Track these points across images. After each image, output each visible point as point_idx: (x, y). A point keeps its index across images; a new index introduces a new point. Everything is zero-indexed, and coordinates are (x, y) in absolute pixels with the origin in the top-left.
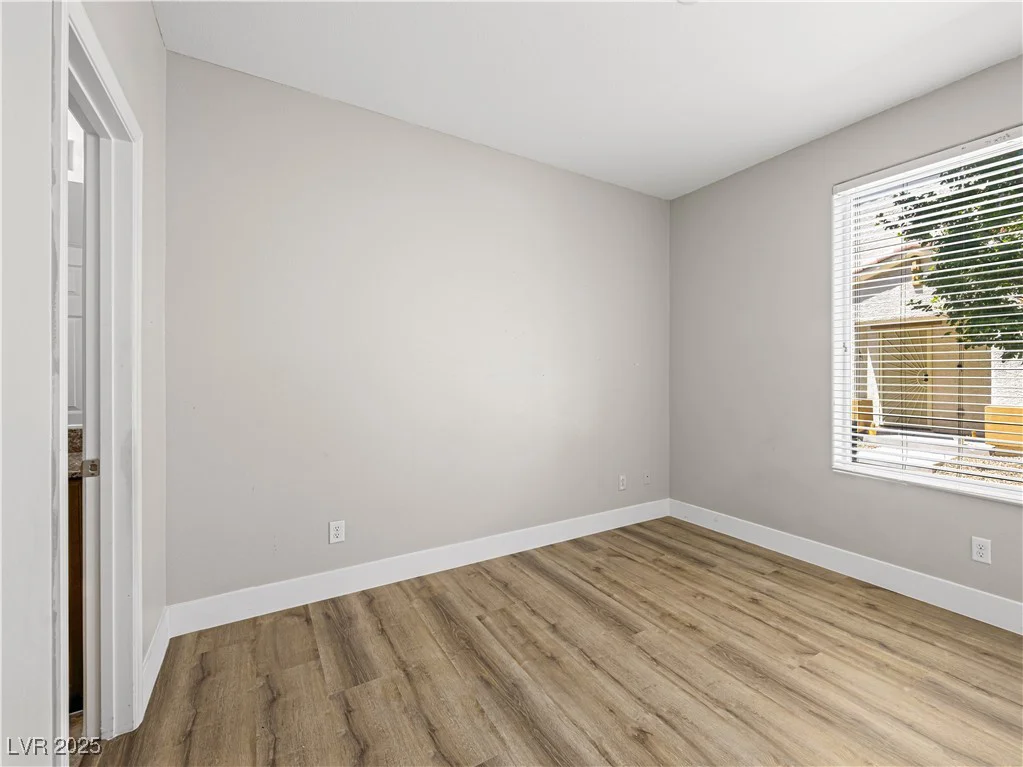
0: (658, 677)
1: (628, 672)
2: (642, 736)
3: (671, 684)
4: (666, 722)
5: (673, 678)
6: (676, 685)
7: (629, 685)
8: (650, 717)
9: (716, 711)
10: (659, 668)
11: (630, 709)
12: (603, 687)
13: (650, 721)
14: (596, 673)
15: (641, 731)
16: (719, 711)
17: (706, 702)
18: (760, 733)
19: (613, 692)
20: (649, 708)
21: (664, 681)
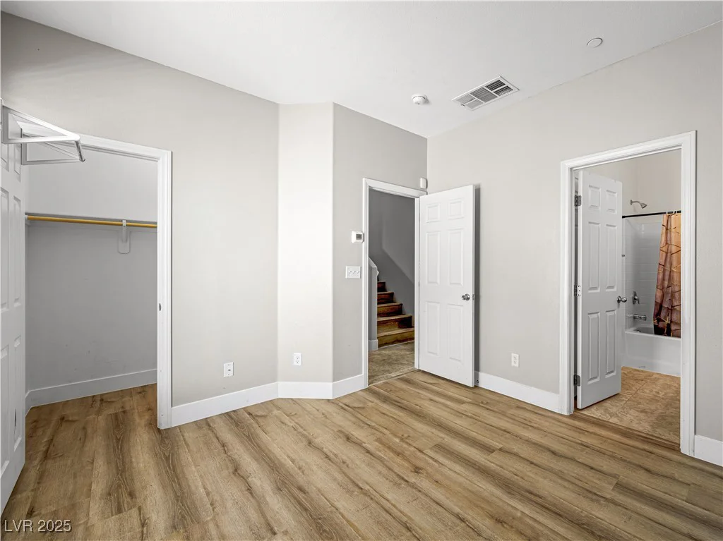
0: (406, 510)
1: (431, 513)
2: (417, 470)
3: (397, 505)
4: (403, 479)
5: (394, 511)
6: (392, 504)
7: (427, 500)
8: (412, 480)
9: (369, 488)
10: (405, 519)
11: (425, 484)
12: (448, 498)
13: (413, 479)
14: (457, 510)
15: (417, 472)
16: (367, 487)
17: (374, 493)
18: (348, 477)
19: (438, 494)
20: (413, 486)
21: (402, 507)
